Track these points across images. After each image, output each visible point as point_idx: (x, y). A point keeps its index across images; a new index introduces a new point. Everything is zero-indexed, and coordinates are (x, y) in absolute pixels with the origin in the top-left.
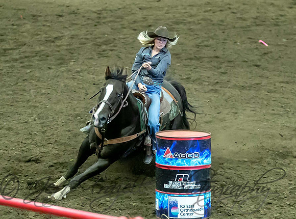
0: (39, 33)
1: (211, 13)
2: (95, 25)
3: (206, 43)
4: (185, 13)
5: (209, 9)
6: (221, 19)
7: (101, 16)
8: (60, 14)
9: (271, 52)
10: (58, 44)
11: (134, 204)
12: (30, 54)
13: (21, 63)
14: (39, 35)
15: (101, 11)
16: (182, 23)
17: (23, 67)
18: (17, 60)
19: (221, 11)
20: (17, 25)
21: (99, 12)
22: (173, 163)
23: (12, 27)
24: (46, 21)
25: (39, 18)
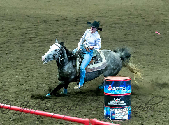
0: (47, 29)
1: (132, 19)
2: (75, 25)
3: (129, 33)
4: (119, 19)
5: (131, 16)
6: (136, 21)
7: (78, 21)
8: (58, 20)
9: (161, 37)
10: (56, 35)
11: (94, 113)
12: (43, 40)
13: (39, 44)
14: (47, 30)
15: (78, 18)
16: (117, 23)
17: (39, 46)
18: (36, 43)
19: (137, 17)
20: (37, 25)
21: (77, 19)
22: (112, 92)
23: (34, 26)
24: (51, 23)
25: (48, 22)
